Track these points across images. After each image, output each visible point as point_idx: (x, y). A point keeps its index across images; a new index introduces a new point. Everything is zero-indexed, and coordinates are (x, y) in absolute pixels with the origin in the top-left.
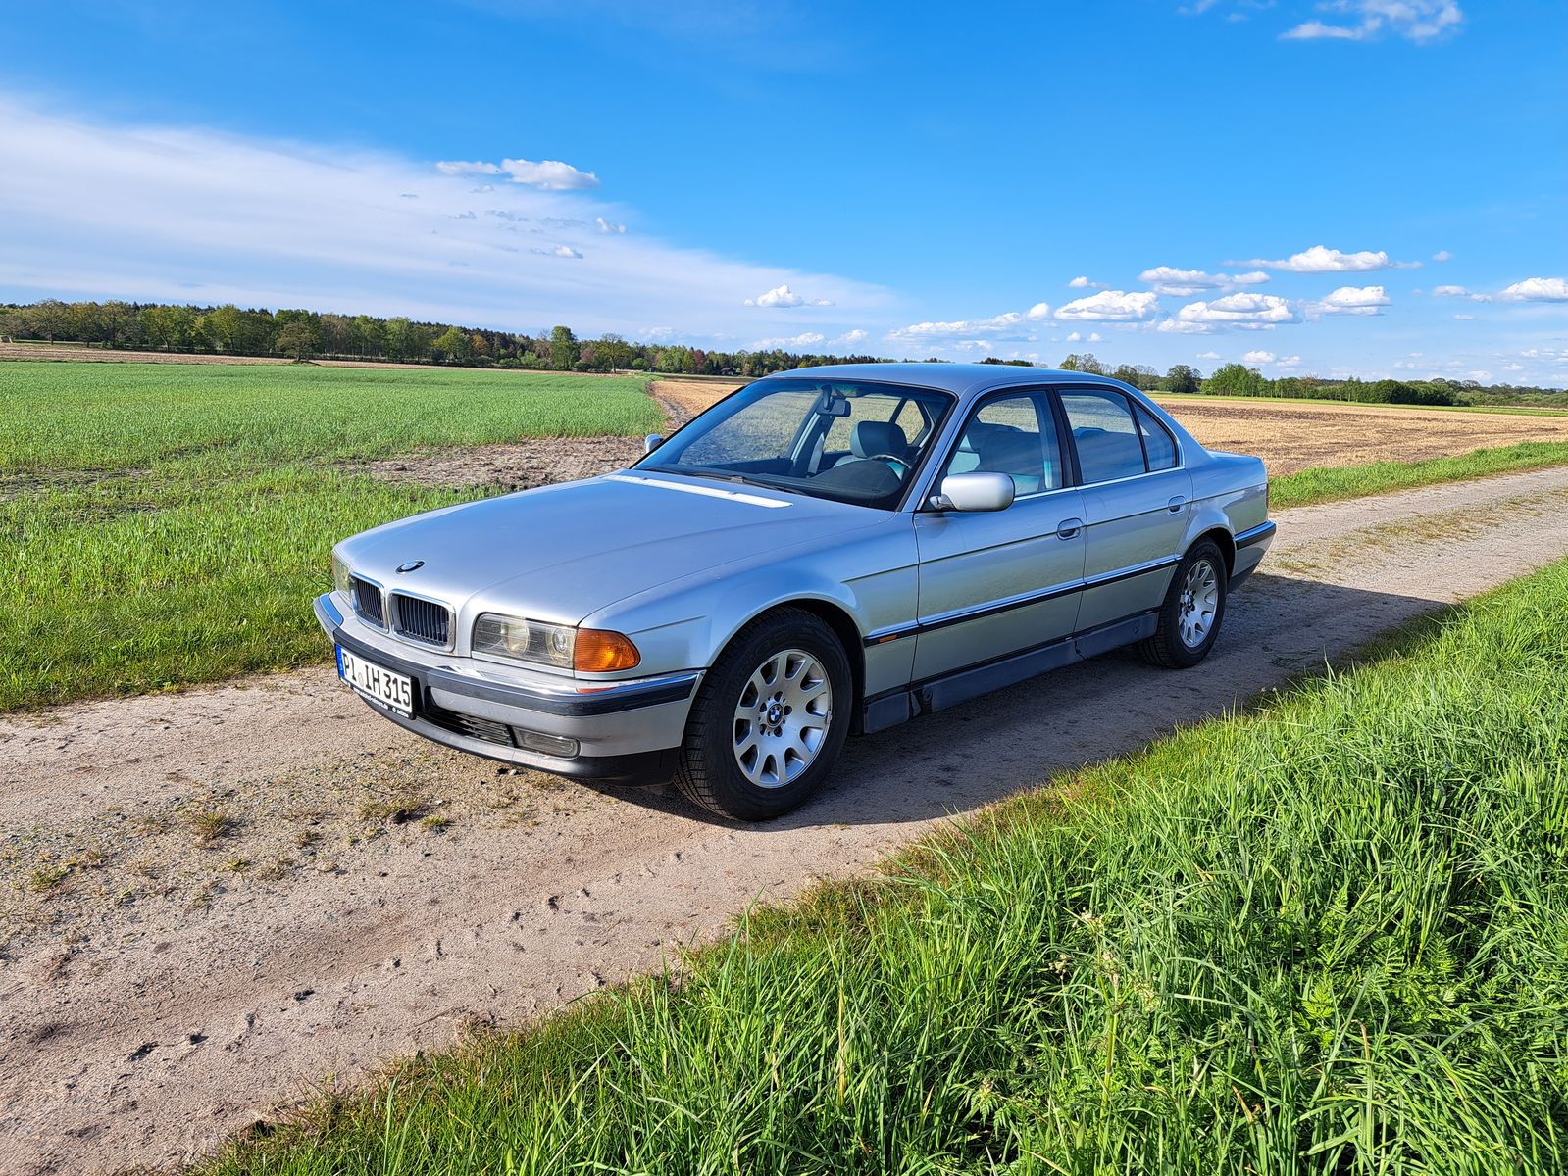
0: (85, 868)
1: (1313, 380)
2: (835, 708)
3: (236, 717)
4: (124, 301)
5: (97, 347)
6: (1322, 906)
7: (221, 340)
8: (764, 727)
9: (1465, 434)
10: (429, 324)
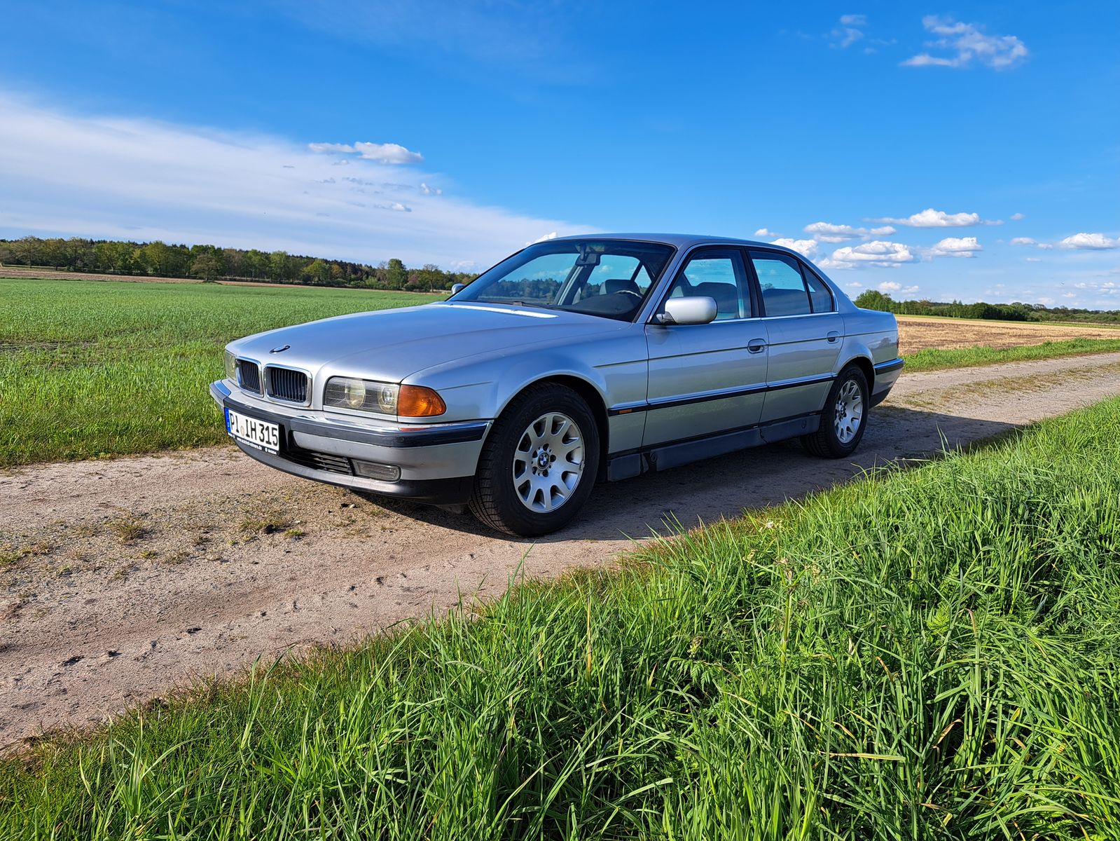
0: (36, 554)
1: (929, 303)
2: (587, 458)
3: (152, 473)
4: (83, 238)
5: (63, 270)
6: (940, 576)
7: (152, 266)
8: (535, 469)
9: (1036, 337)
10: (301, 257)
